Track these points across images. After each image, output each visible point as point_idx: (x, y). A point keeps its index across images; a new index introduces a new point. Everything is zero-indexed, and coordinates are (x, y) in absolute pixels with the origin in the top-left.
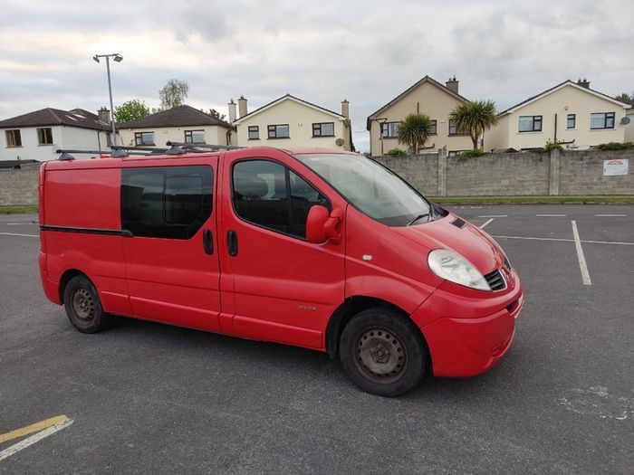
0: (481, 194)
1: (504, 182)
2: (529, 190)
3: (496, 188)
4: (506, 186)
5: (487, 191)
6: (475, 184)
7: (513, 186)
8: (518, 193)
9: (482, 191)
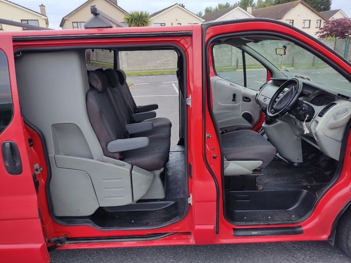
0: (147, 69)
1: (158, 62)
2: (171, 66)
3: (154, 65)
4: (160, 64)
5: (150, 67)
6: (143, 63)
7: (163, 64)
8: (166, 68)
9: (147, 67)
